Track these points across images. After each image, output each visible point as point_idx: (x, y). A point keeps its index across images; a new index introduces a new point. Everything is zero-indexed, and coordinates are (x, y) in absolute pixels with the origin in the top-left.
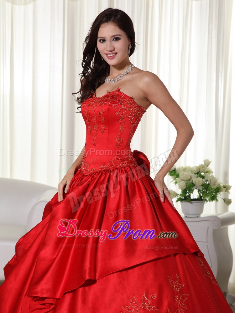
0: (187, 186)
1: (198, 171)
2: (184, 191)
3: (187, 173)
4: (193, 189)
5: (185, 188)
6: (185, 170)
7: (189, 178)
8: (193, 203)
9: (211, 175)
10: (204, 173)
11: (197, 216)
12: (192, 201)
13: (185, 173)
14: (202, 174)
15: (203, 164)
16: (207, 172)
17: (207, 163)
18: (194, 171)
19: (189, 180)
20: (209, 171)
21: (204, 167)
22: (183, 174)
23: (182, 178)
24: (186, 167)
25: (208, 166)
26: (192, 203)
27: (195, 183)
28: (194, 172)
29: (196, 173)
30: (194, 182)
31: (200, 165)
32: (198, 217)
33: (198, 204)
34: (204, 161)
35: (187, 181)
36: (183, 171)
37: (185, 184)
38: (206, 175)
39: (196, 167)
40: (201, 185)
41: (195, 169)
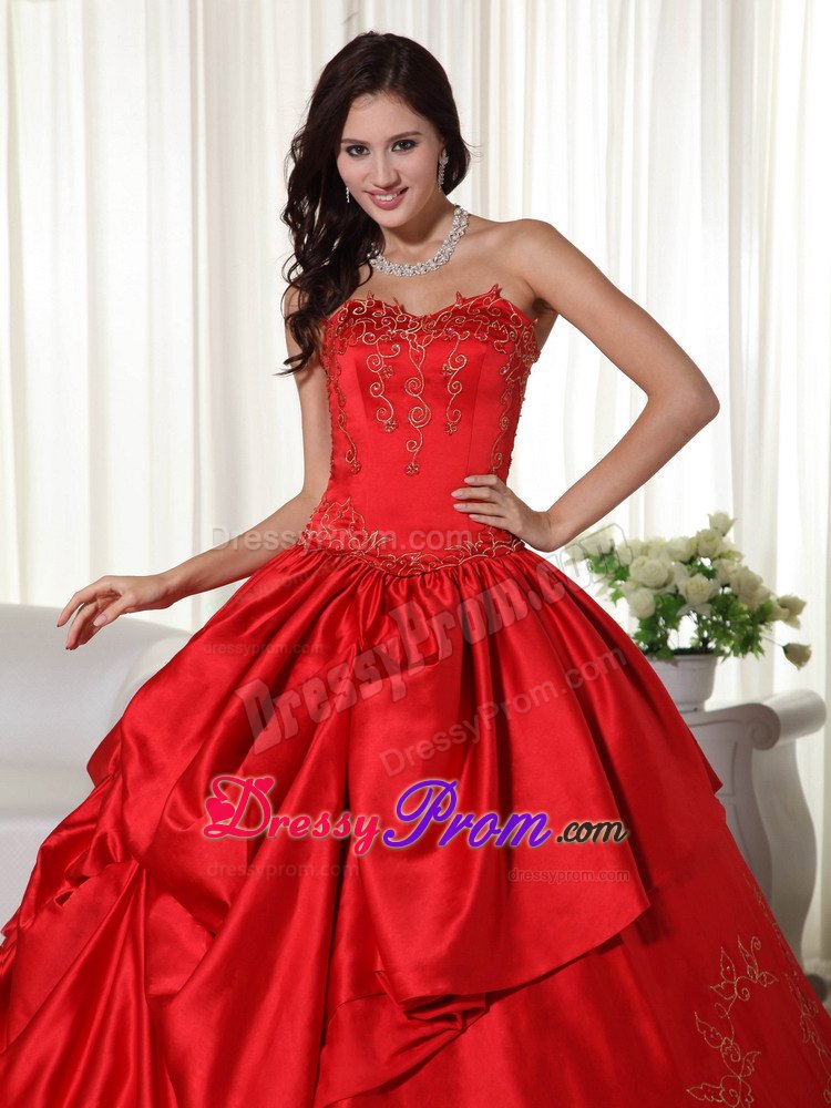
0: (660, 606)
1: (692, 553)
2: (649, 624)
3: (656, 562)
4: (678, 614)
5: (651, 612)
6: (645, 550)
7: (663, 577)
8: (680, 664)
9: (736, 564)
10: (712, 560)
11: (694, 707)
12: (678, 657)
13: (648, 562)
14: (707, 562)
15: (708, 527)
16: (720, 557)
17: (721, 526)
18: (680, 552)
19: (665, 585)
20: (730, 551)
21: (713, 539)
22: (643, 564)
23: (640, 579)
24: (651, 542)
25: (724, 535)
26: (675, 664)
27: (687, 593)
28: (679, 556)
29: (687, 559)
30: (682, 592)
31: (698, 533)
32: (696, 710)
33: (696, 665)
34: (712, 520)
35: (657, 588)
36: (641, 554)
37: (651, 597)
38: (721, 565)
39: (683, 538)
40: (706, 599)
41: (682, 547)
